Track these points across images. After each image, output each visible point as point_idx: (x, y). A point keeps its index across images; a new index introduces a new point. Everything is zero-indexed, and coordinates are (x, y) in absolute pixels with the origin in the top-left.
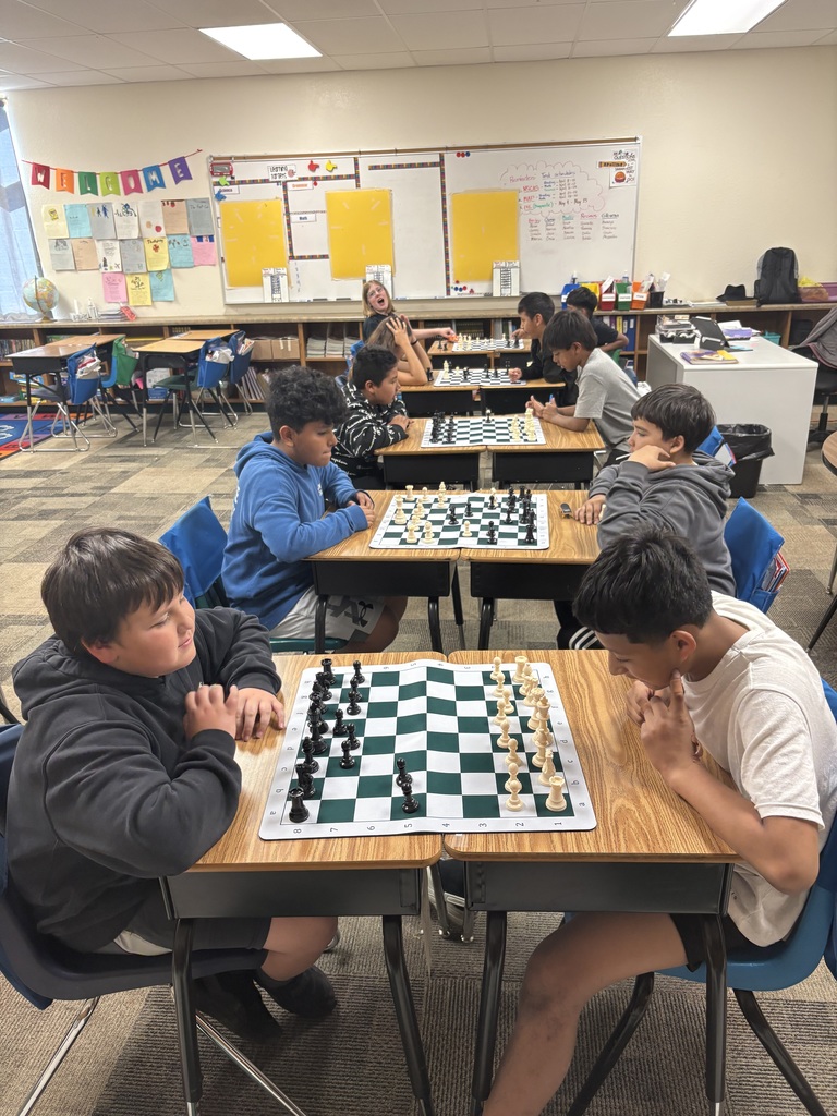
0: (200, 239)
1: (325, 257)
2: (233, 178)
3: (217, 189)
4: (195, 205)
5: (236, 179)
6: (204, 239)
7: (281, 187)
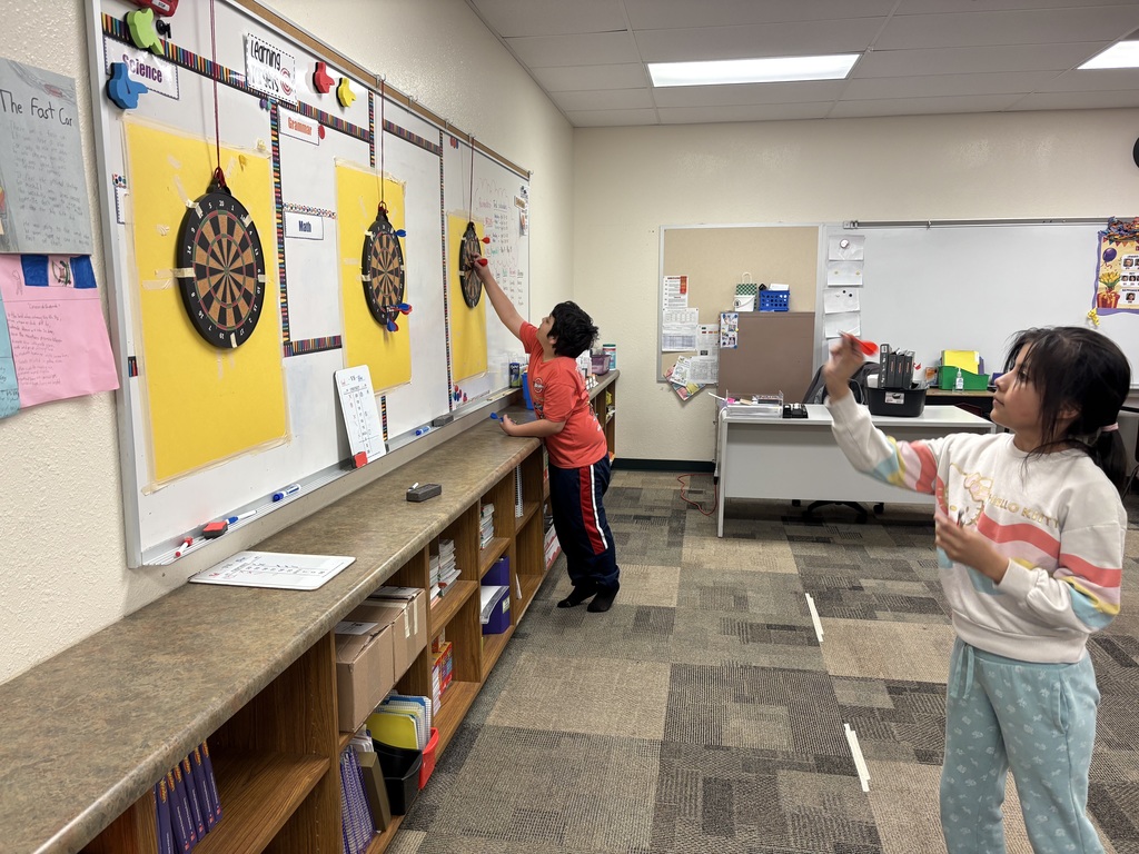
0: (35, 267)
1: (336, 343)
2: (164, 29)
3: (117, 51)
4: (22, 93)
5: (174, 41)
6: (54, 271)
7: (266, 115)
